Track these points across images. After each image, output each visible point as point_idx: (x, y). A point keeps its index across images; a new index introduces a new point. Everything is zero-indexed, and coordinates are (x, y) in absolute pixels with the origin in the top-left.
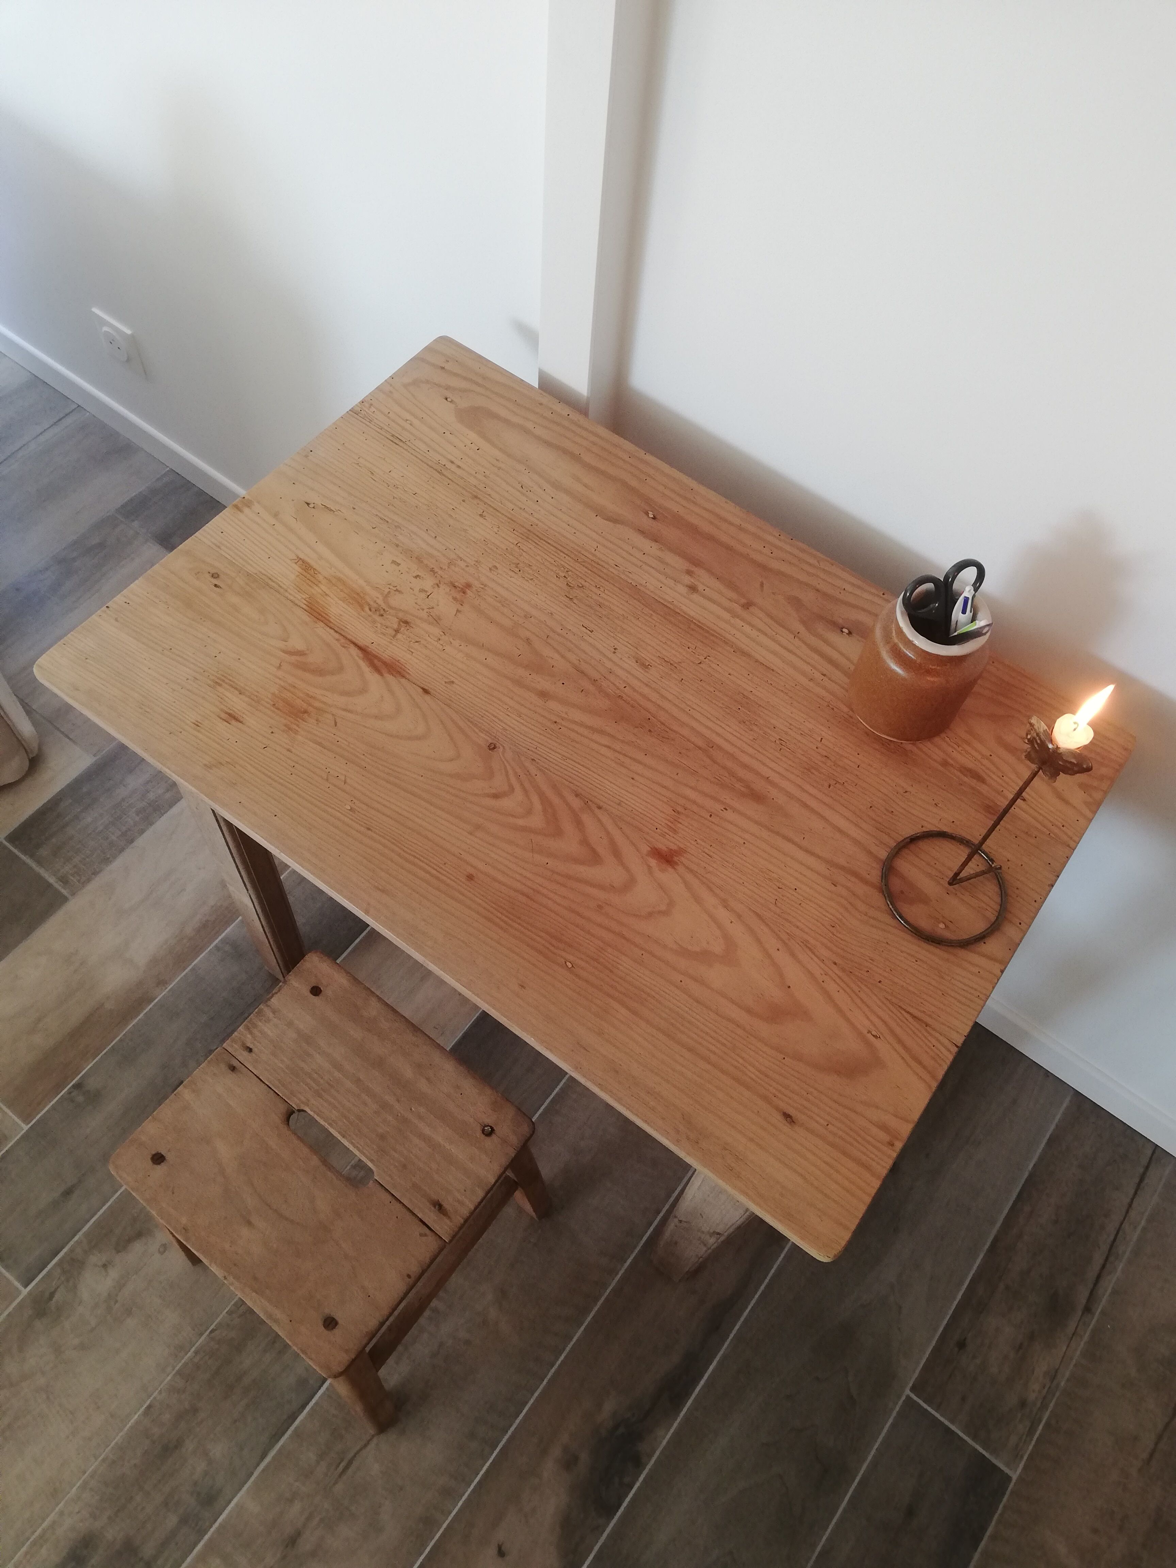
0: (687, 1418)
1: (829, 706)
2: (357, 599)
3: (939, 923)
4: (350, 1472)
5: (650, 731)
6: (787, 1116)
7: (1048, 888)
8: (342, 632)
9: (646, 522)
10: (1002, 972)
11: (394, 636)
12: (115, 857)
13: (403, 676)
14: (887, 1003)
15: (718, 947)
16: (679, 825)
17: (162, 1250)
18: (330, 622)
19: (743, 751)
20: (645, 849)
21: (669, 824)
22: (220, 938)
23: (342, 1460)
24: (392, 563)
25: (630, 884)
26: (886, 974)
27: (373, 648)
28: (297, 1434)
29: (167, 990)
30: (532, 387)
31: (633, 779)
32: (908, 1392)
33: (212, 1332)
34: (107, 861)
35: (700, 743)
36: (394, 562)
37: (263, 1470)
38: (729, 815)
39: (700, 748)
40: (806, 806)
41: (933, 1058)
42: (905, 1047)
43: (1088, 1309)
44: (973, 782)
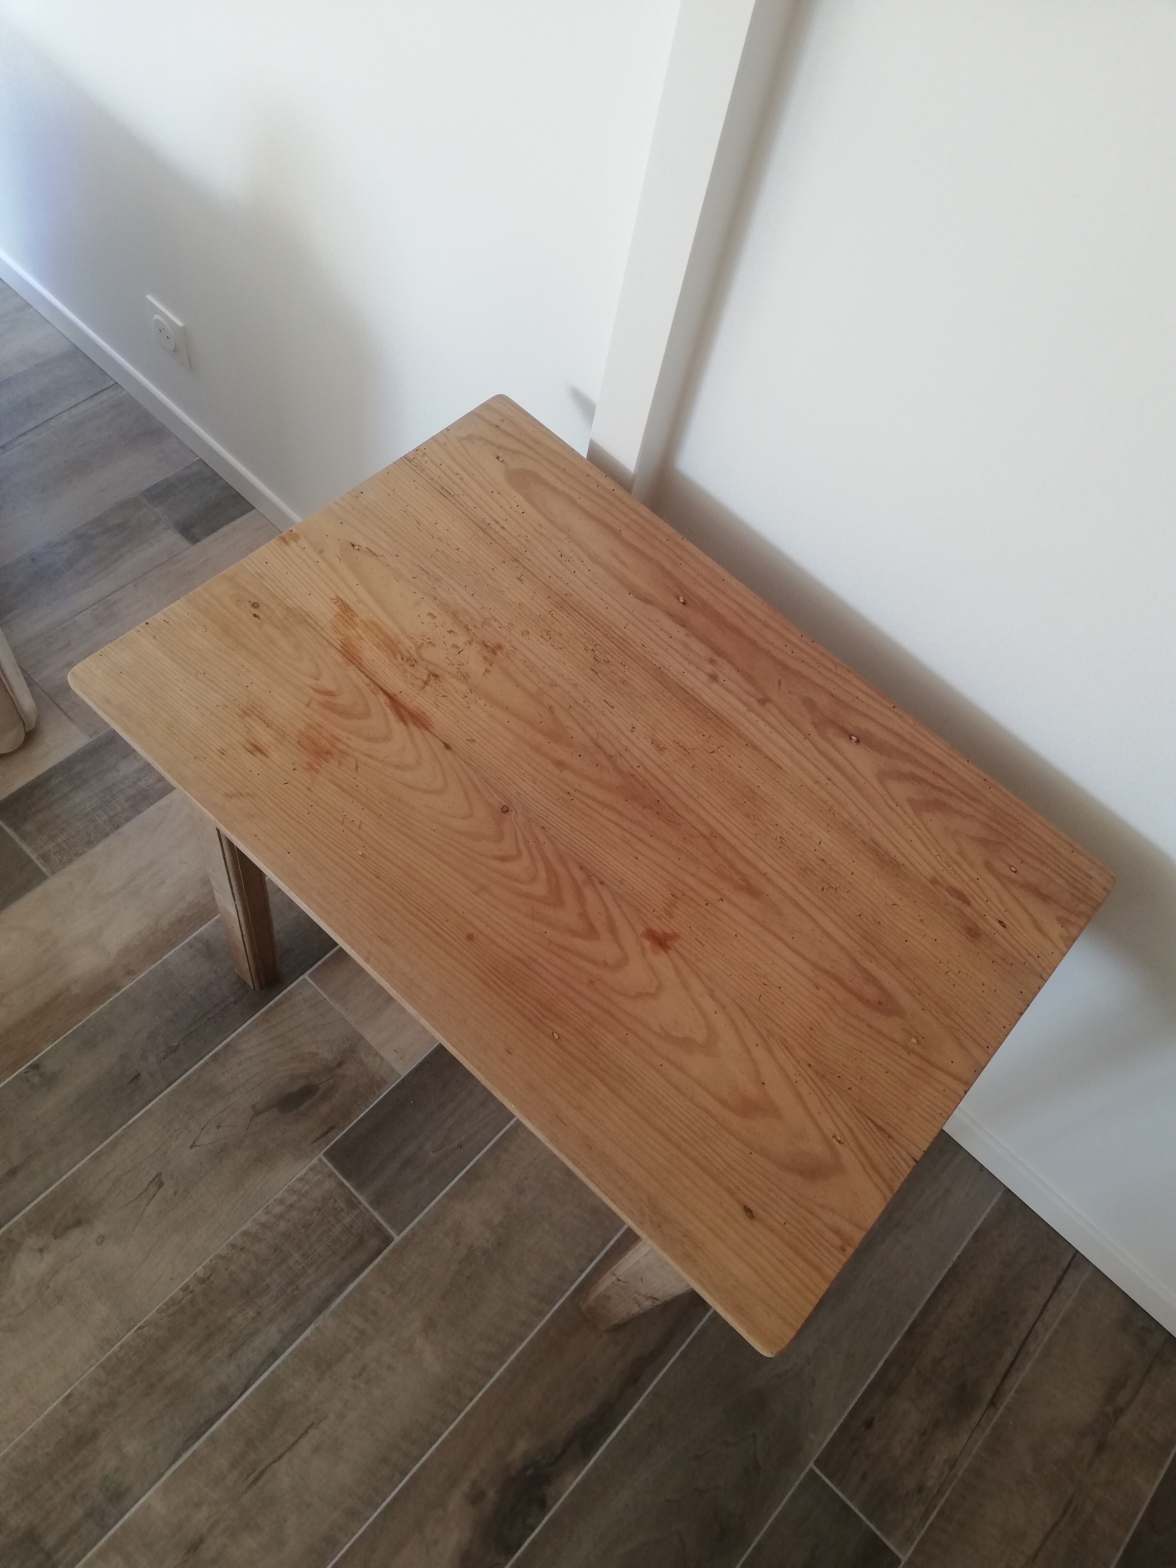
0: (595, 1467)
1: (830, 811)
2: (391, 646)
3: (912, 1038)
4: (260, 1483)
5: (658, 813)
6: (748, 1210)
7: (1017, 1016)
8: (372, 678)
9: (676, 606)
10: (966, 1092)
11: (422, 688)
12: (99, 841)
13: (427, 729)
14: (854, 1110)
15: (700, 1036)
16: (677, 910)
17: (99, 1240)
18: (363, 666)
19: (744, 844)
20: (641, 929)
21: (667, 908)
22: (194, 935)
23: (254, 1470)
24: (428, 615)
25: (622, 962)
26: (856, 1082)
27: (401, 698)
28: (212, 1440)
29: (135, 981)
30: (582, 457)
31: (636, 858)
32: (811, 1464)
33: (140, 1328)
34: (90, 844)
35: (705, 830)
36: (430, 614)
37: (175, 1472)
38: (724, 906)
39: (704, 836)
40: (798, 906)
41: (892, 1170)
42: (866, 1155)
43: (993, 1403)
44: (958, 903)
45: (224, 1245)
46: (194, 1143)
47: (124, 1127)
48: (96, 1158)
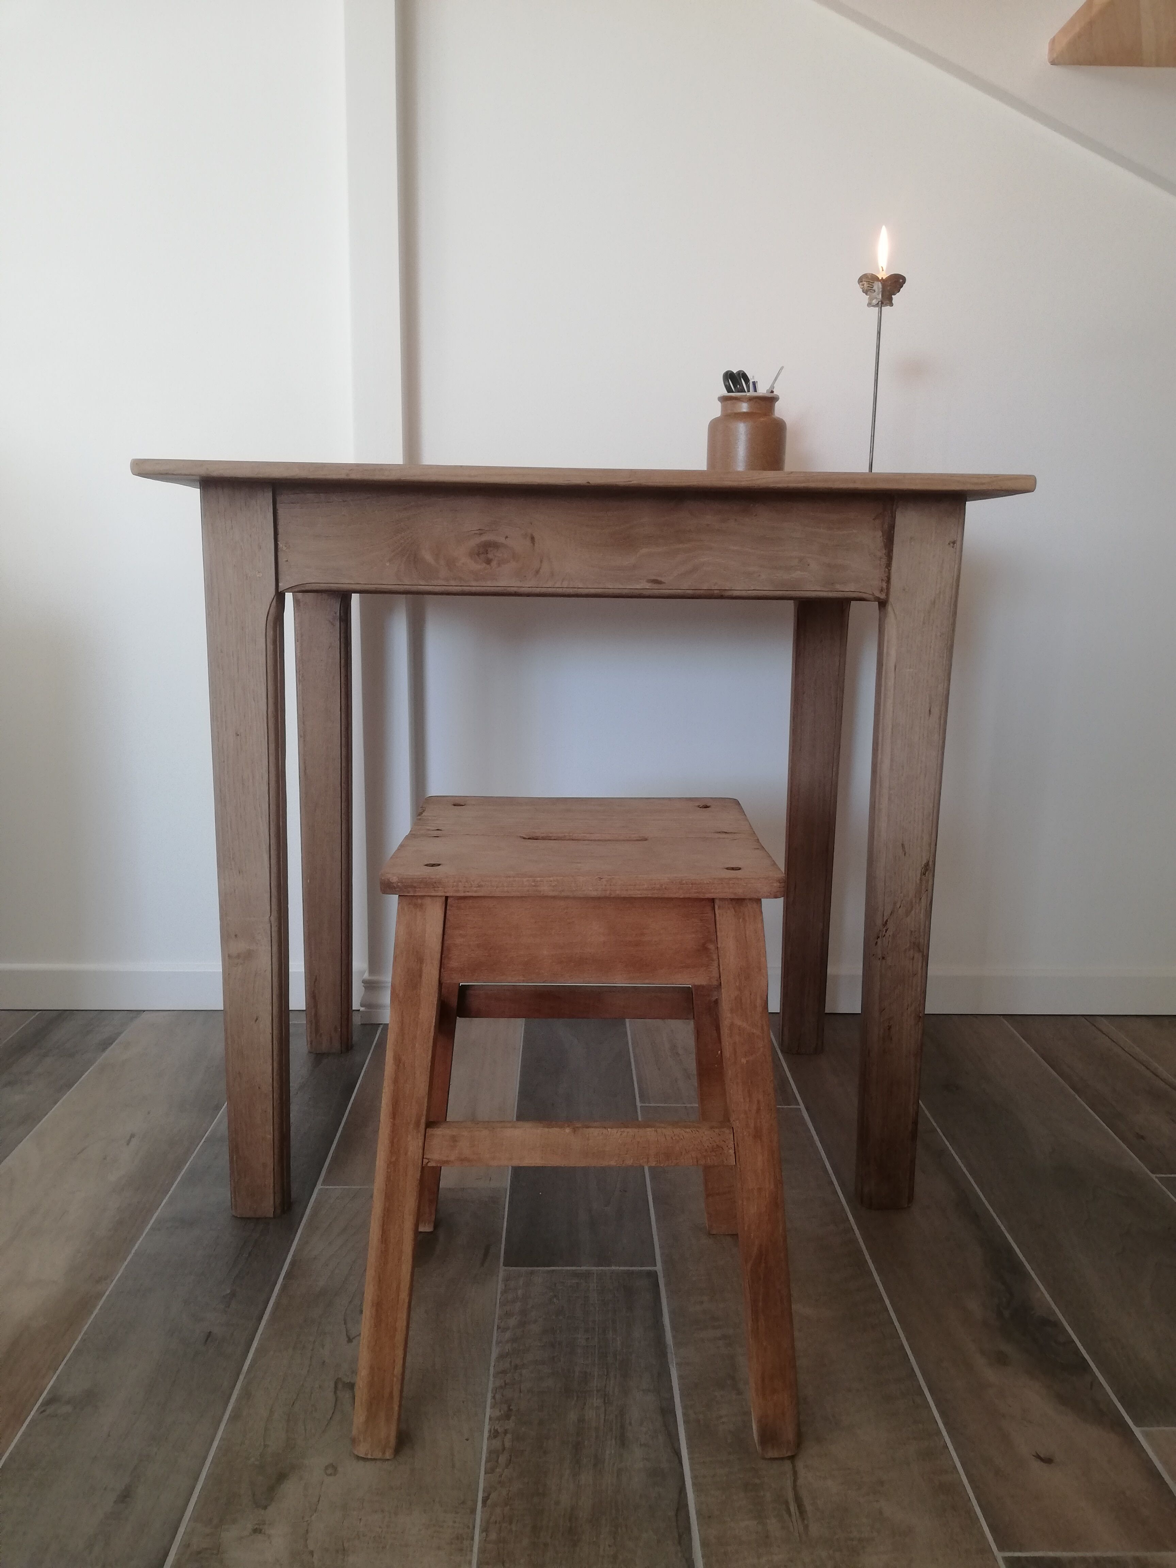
4: (809, 1508)
17: (330, 1471)
22: (152, 1221)
23: (787, 1503)
28: (705, 1517)
29: (116, 1280)
33: (485, 1501)
45: (491, 1378)
46: (348, 1337)
47: (242, 1377)
48: (235, 1417)
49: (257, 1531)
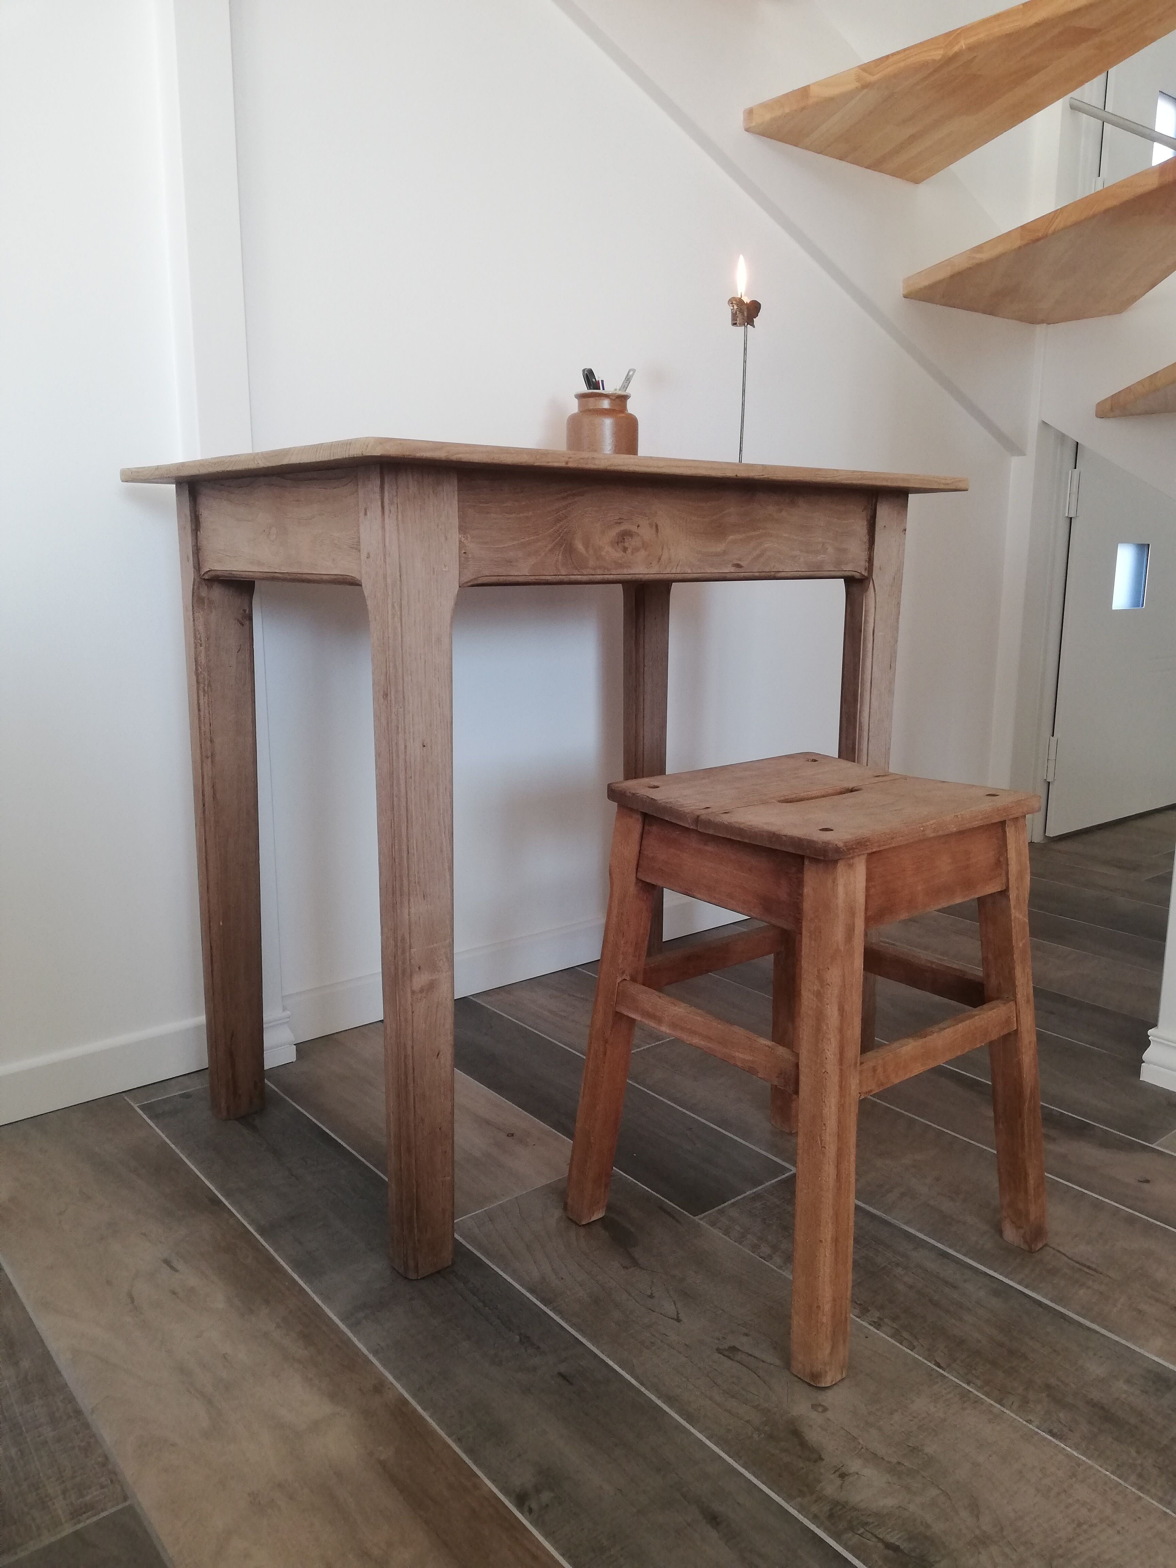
4: (1094, 1266)
17: (820, 1409)
22: (339, 1322)
23: (1082, 1270)
28: (1058, 1302)
33: (939, 1366)
49: (843, 1476)
